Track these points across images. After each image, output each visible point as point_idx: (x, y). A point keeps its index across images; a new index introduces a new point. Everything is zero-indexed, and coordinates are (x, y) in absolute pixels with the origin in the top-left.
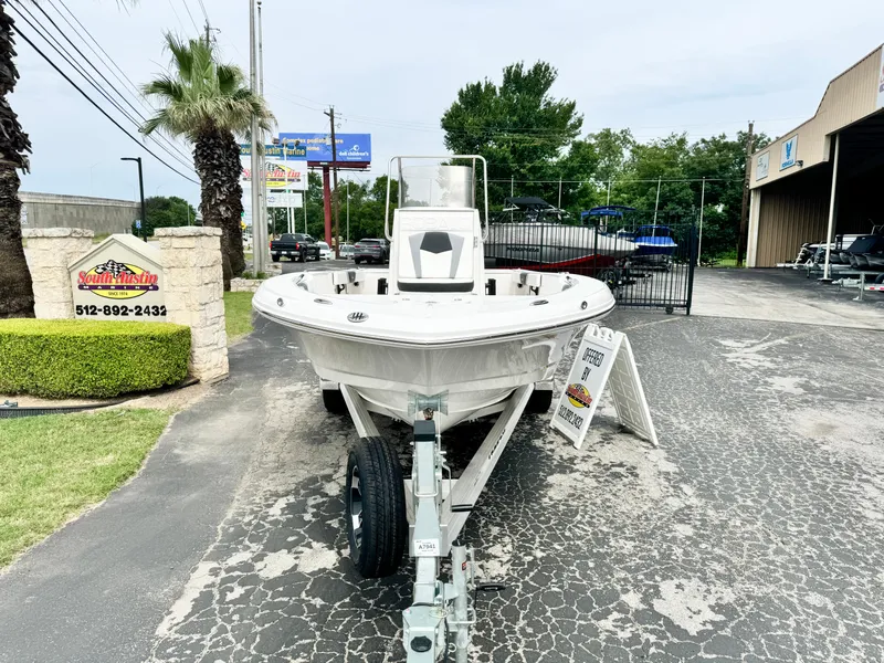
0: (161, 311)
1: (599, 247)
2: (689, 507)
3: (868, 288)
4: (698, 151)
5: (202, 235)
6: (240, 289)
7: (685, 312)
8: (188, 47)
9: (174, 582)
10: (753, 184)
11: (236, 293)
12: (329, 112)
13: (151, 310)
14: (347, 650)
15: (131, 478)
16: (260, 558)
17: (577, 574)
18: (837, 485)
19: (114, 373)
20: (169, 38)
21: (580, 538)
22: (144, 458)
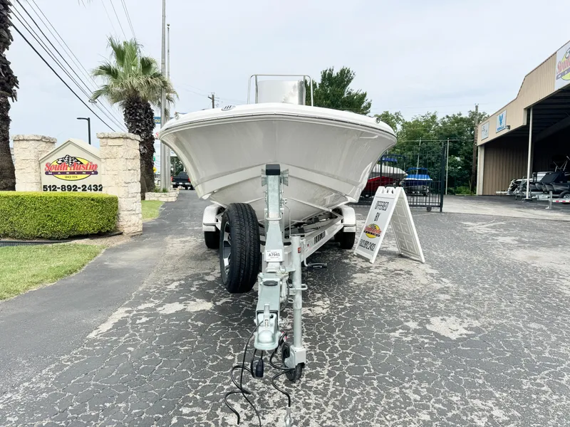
0: (99, 188)
1: (383, 172)
2: (448, 287)
3: (554, 201)
4: (444, 123)
5: (127, 138)
6: (151, 199)
7: (439, 210)
8: (123, 45)
9: (101, 316)
10: (479, 142)
11: (149, 201)
12: (211, 97)
13: (93, 188)
14: (219, 344)
15: (74, 274)
16: (160, 305)
17: (374, 314)
18: (544, 280)
19: (66, 222)
20: (110, 39)
21: (376, 299)
22: (83, 265)
